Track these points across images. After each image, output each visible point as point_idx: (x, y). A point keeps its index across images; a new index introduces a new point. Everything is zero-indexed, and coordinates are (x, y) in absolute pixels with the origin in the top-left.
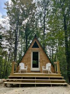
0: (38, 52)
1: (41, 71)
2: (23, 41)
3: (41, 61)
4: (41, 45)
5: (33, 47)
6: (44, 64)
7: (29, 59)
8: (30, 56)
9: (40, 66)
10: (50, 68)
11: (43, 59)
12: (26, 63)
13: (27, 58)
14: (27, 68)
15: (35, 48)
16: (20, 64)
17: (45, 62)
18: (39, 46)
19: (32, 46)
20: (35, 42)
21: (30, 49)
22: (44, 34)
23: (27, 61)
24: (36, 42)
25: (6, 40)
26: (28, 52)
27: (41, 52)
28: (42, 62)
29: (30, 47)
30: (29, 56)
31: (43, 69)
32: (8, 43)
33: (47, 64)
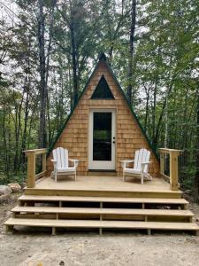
0: (110, 114)
1: (118, 170)
2: (66, 61)
3: (120, 141)
4: (120, 91)
5: (94, 97)
6: (129, 151)
7: (82, 136)
8: (86, 126)
9: (117, 158)
10: (146, 166)
11: (125, 136)
12: (72, 147)
13: (76, 131)
14: (76, 165)
15: (99, 102)
16: (54, 151)
17: (132, 146)
18: (114, 93)
19: (90, 93)
20: (99, 78)
21: (85, 102)
22: (133, 39)
23: (75, 141)
24: (103, 78)
25: (12, 57)
26: (80, 112)
27: (120, 112)
28: (122, 145)
29: (85, 97)
30: (81, 126)
31: (125, 169)
32: (19, 70)
33: (137, 152)
